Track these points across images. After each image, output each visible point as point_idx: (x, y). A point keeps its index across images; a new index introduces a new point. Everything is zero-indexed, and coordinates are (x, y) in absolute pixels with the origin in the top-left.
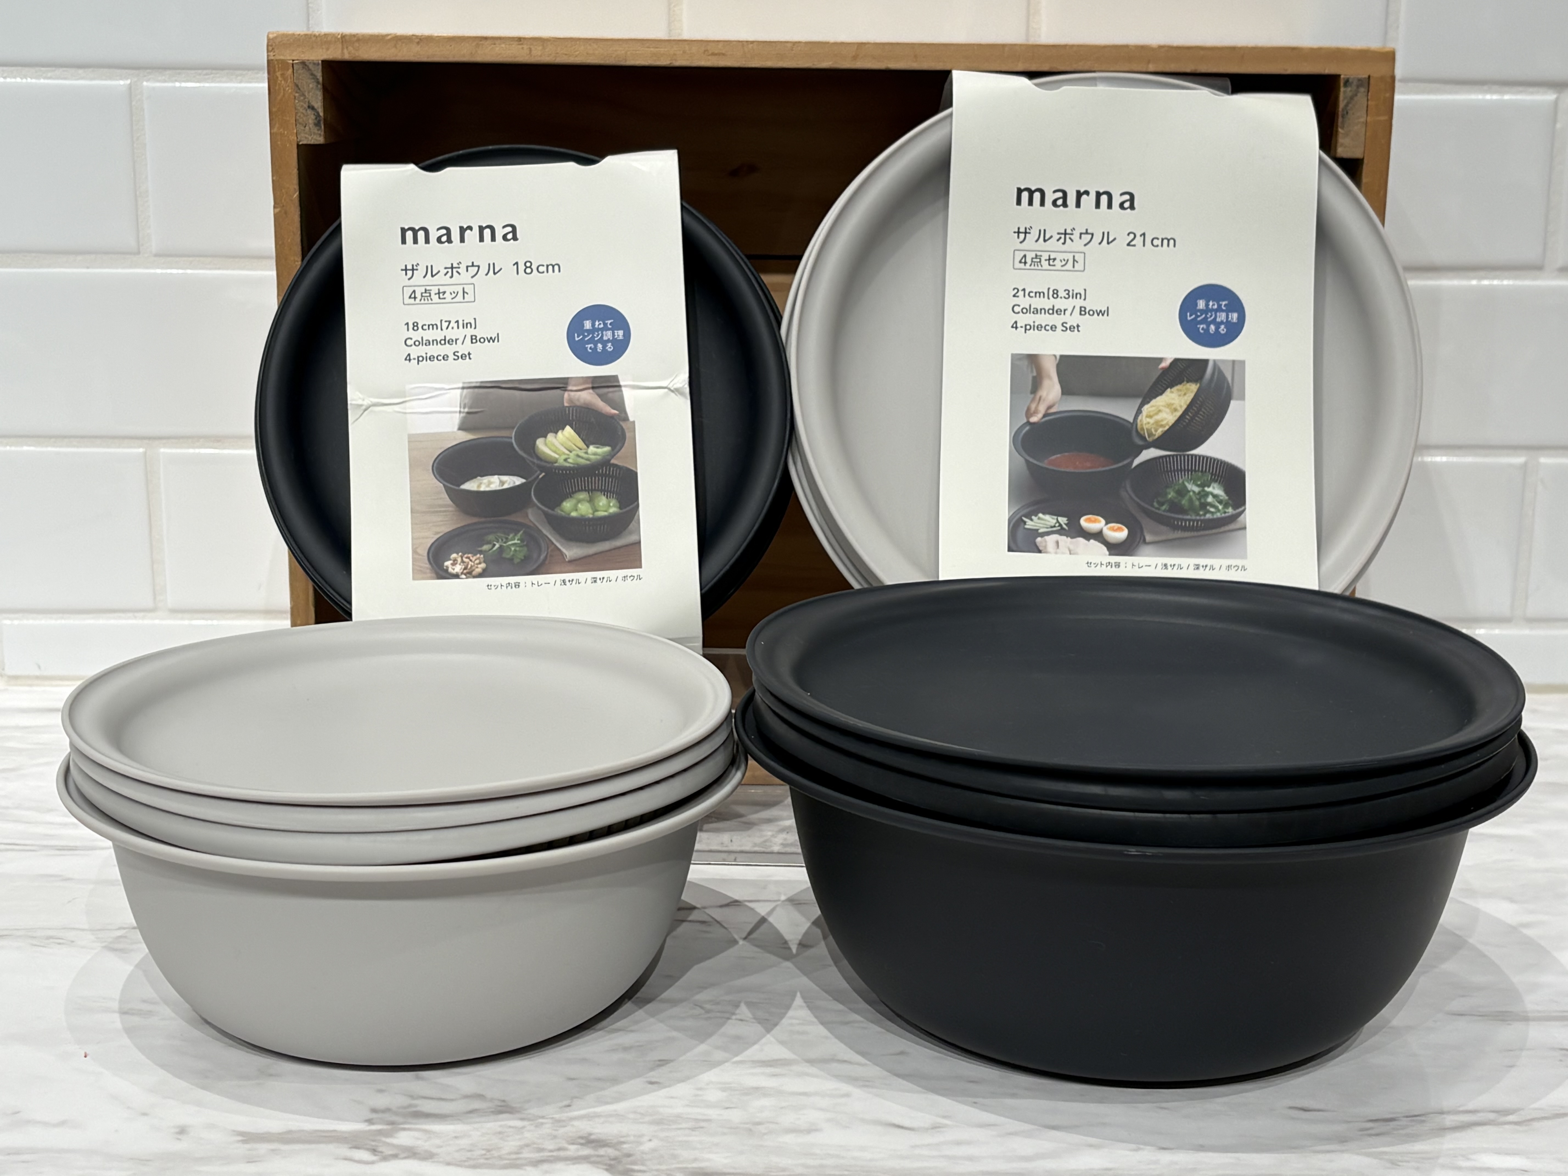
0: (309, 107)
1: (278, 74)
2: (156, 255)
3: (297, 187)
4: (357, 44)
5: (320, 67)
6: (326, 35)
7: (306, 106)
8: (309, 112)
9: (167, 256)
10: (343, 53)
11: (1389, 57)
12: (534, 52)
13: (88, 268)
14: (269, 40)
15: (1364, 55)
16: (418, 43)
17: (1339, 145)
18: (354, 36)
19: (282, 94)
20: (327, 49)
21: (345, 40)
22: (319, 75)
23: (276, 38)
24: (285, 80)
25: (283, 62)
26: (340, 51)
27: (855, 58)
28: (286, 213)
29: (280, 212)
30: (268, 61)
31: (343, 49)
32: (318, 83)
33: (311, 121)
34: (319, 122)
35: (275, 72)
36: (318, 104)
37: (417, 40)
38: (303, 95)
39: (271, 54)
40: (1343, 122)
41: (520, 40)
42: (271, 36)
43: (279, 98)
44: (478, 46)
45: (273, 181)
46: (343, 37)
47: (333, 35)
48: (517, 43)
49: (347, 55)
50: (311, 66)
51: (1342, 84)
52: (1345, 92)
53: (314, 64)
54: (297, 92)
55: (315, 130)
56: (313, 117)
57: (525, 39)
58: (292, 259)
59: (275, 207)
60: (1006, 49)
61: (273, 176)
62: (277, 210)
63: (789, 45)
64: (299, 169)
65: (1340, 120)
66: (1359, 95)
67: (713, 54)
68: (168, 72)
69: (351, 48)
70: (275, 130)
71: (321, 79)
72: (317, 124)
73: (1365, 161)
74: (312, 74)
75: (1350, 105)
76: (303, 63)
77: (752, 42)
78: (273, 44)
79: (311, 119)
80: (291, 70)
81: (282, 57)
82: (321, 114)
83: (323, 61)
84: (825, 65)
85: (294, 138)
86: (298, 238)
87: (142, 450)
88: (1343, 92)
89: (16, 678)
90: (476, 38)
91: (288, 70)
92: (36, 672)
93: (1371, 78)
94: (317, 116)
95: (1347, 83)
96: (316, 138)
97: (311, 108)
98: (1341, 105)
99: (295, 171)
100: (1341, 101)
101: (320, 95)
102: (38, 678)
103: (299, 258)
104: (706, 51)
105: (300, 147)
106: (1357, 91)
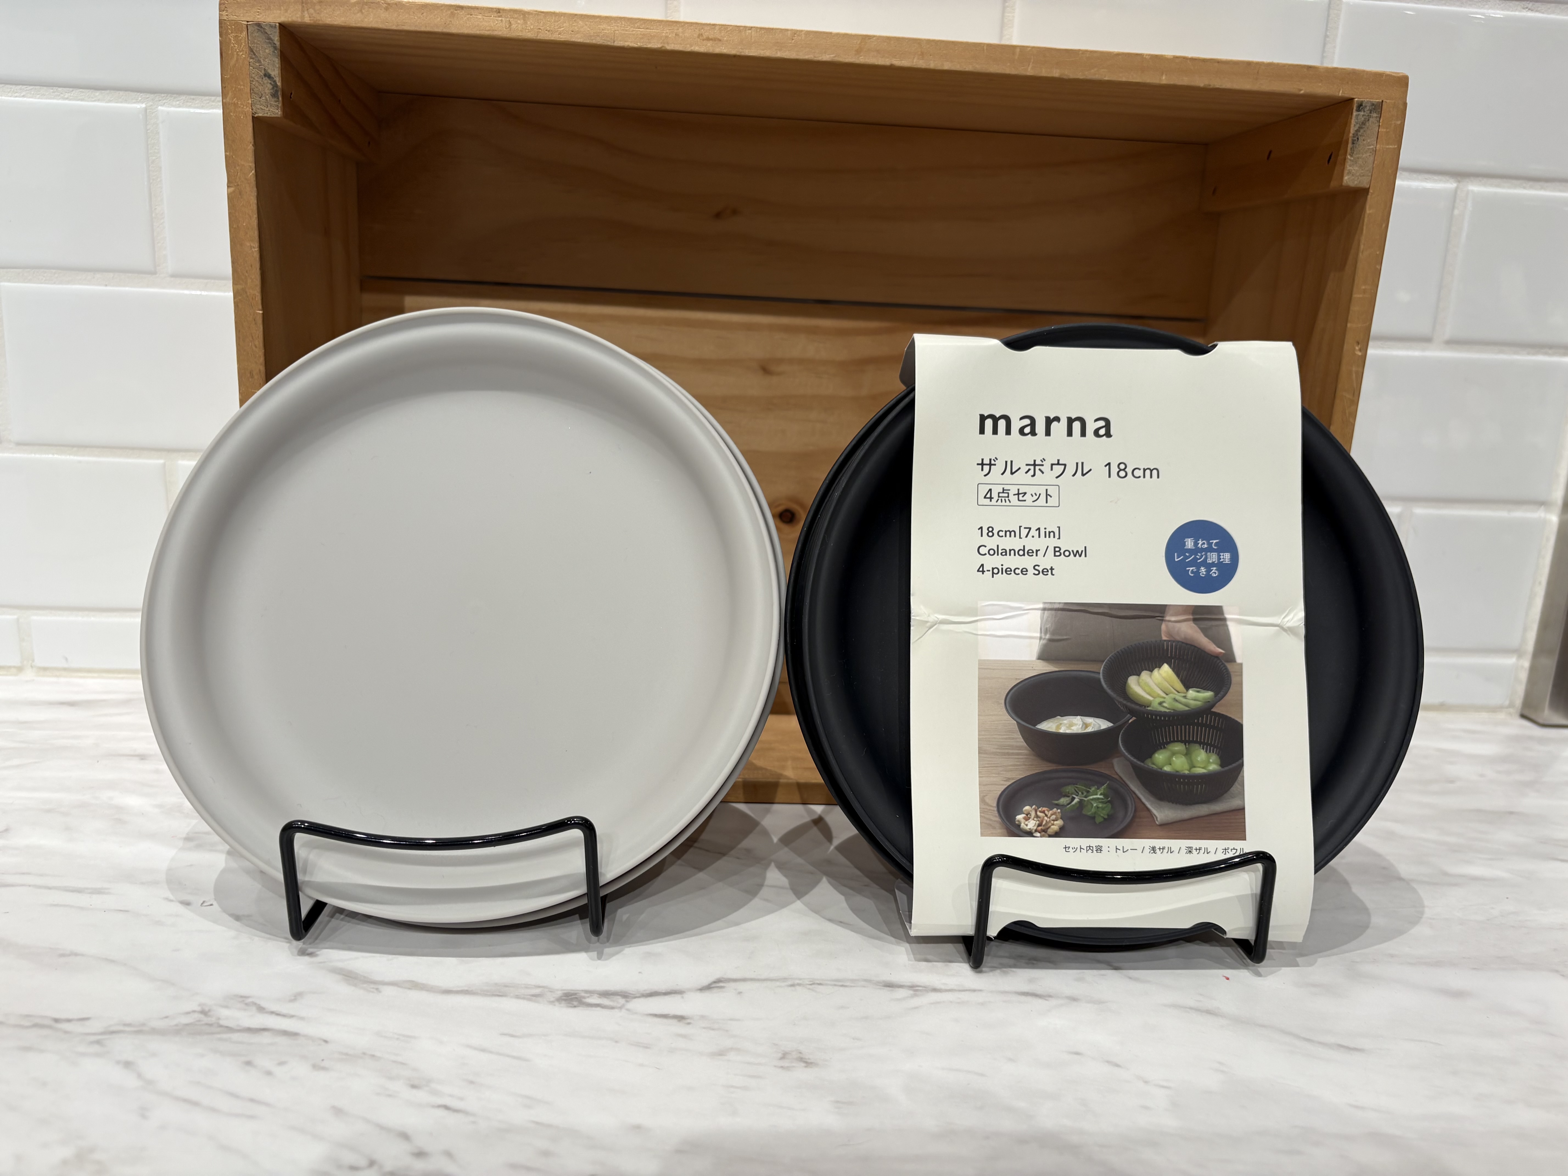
0: (265, 75)
1: (231, 37)
2: (172, 277)
3: (253, 165)
4: (318, 7)
5: (277, 30)
7: (262, 74)
8: (266, 81)
10: (303, 17)
11: (1402, 83)
12: (514, 26)
15: (1378, 79)
17: (1345, 172)
19: (235, 59)
20: (286, 11)
22: (276, 39)
24: (238, 42)
25: (237, 23)
26: (300, 13)
27: (858, 52)
28: (240, 193)
29: (234, 192)
30: (221, 22)
31: (303, 11)
32: (275, 48)
33: (267, 91)
34: (277, 91)
35: (227, 34)
36: (276, 73)
37: (385, 5)
38: (259, 61)
39: (224, 13)
40: (1353, 149)
41: (499, 11)
43: (232, 62)
44: (453, 14)
45: (226, 156)
48: (496, 14)
49: (305, 17)
50: (268, 30)
51: (1355, 109)
52: (1357, 116)
53: (271, 26)
54: (251, 58)
55: (272, 101)
56: (270, 87)
57: (504, 10)
58: (248, 244)
59: (228, 187)
60: (1018, 50)
61: (226, 151)
62: (232, 189)
64: (255, 145)
65: (1350, 144)
66: (1370, 120)
67: (708, 39)
69: (311, 11)
70: (229, 100)
71: (278, 44)
72: (274, 95)
73: (1371, 191)
74: (269, 39)
75: (1361, 131)
76: (259, 25)
78: (225, 3)
79: (267, 88)
80: (245, 33)
81: (235, 18)
82: (279, 84)
83: (279, 24)
84: (826, 57)
85: (248, 109)
86: (254, 222)
87: (162, 461)
88: (1356, 118)
89: (45, 669)
90: (450, 6)
91: (241, 32)
92: (65, 665)
93: (1384, 103)
94: (275, 85)
95: (1360, 106)
96: (273, 110)
97: (268, 76)
98: (1353, 130)
99: (251, 147)
100: (1352, 126)
101: (277, 61)
102: (65, 669)
103: (256, 245)
104: (700, 35)
105: (256, 120)
106: (1370, 117)
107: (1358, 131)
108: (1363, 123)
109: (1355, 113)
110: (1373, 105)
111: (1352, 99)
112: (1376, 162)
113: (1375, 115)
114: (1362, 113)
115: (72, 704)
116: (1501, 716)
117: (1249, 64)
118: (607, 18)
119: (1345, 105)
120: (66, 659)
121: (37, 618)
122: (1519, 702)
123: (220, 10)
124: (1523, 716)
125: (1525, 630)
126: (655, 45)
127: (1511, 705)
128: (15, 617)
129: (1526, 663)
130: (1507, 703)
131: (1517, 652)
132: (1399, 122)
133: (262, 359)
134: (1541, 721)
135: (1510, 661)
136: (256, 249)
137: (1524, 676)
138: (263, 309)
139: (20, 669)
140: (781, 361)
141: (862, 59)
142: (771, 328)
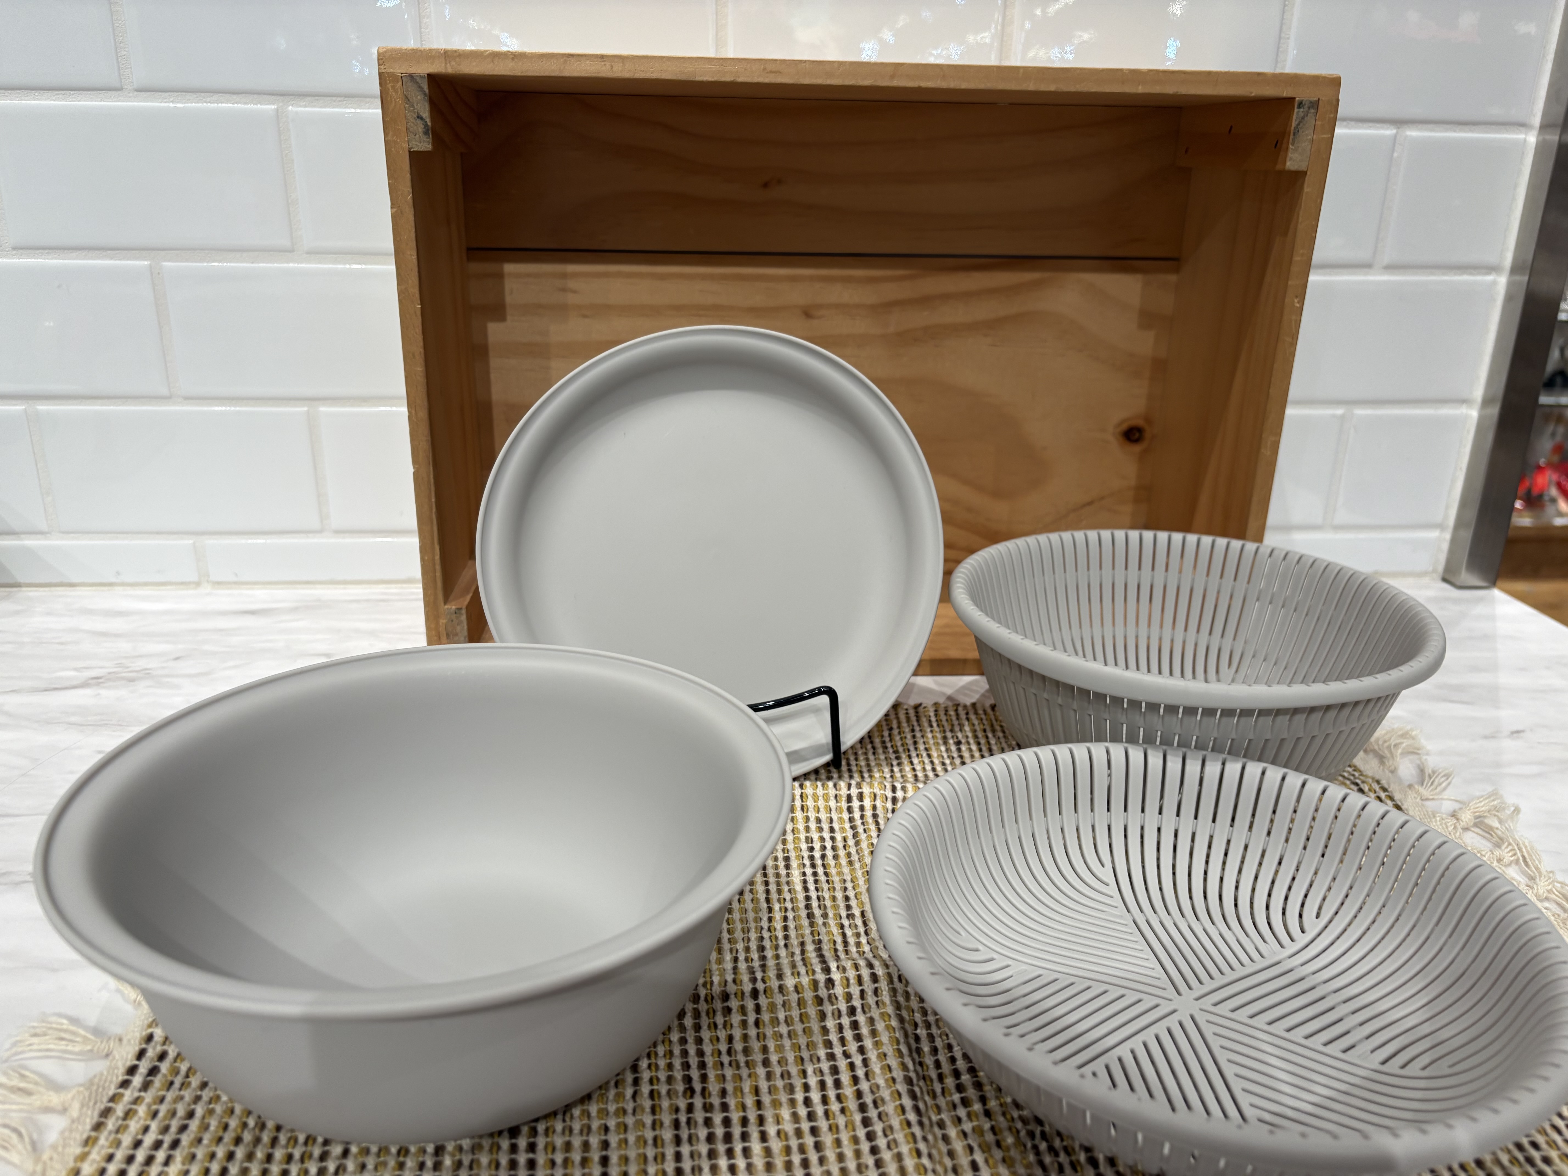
0: (418, 117)
1: (389, 86)
2: (308, 253)
3: (410, 190)
4: (458, 60)
5: (426, 80)
6: (431, 50)
7: (415, 116)
8: (419, 121)
9: (315, 253)
10: (446, 68)
11: (1335, 83)
12: (615, 69)
13: (253, 263)
14: (379, 54)
15: (1316, 80)
16: (513, 59)
17: (1288, 159)
18: (456, 51)
19: (393, 104)
20: (432, 63)
21: (448, 55)
22: (426, 88)
23: (386, 52)
24: (396, 91)
25: (393, 75)
26: (443, 65)
27: (892, 77)
28: (402, 213)
29: (396, 211)
30: (381, 75)
31: (446, 64)
32: (425, 94)
33: (420, 130)
34: (428, 130)
35: (385, 84)
36: (426, 115)
37: (511, 56)
38: (413, 106)
39: (382, 68)
40: (1294, 140)
41: (602, 57)
42: (381, 51)
43: (391, 108)
44: (565, 62)
45: (388, 184)
46: (446, 52)
47: (437, 51)
48: (600, 60)
49: (448, 68)
50: (418, 79)
51: (1296, 106)
52: (1298, 112)
53: (421, 77)
54: (407, 104)
55: (424, 138)
56: (423, 126)
57: (607, 56)
58: (409, 253)
59: (391, 207)
60: (1021, 71)
61: (389, 179)
62: (395, 210)
63: (836, 65)
64: (411, 174)
65: (1292, 137)
66: (1309, 115)
68: (309, 98)
69: (453, 63)
70: (389, 138)
71: (427, 91)
72: (426, 133)
73: (1308, 173)
74: (420, 87)
75: (1301, 124)
76: (411, 77)
77: (805, 61)
78: (383, 58)
79: (420, 128)
80: (400, 83)
81: (392, 71)
82: (429, 124)
83: (429, 75)
84: (867, 82)
85: (405, 145)
86: (413, 235)
87: (306, 409)
88: (1297, 113)
89: (219, 583)
90: (563, 55)
91: (398, 82)
92: (233, 579)
93: (1320, 101)
94: (426, 125)
95: (1300, 105)
96: (425, 145)
97: (420, 117)
98: (1294, 124)
99: (408, 176)
100: (1294, 121)
101: (427, 106)
102: (235, 583)
103: (414, 253)
104: (765, 69)
105: (411, 153)
106: (1308, 112)
107: (1299, 124)
108: (1303, 118)
109: (1296, 110)
110: (1311, 102)
111: (1295, 98)
112: (1313, 150)
113: (1312, 111)
114: (1301, 110)
115: (253, 613)
116: (1426, 580)
117: (1209, 73)
118: (689, 58)
119: (1287, 103)
120: (236, 575)
121: (211, 541)
122: (1441, 568)
123: (379, 65)
124: (1445, 580)
125: (1447, 507)
126: (728, 78)
127: (1434, 571)
128: (191, 542)
129: (1448, 536)
130: (1431, 569)
131: (1441, 526)
132: (1332, 116)
133: (421, 344)
134: (1458, 583)
135: (1434, 534)
136: (414, 257)
137: (1445, 546)
138: (421, 304)
139: (198, 584)
140: (820, 306)
141: (895, 83)
142: (812, 279)
